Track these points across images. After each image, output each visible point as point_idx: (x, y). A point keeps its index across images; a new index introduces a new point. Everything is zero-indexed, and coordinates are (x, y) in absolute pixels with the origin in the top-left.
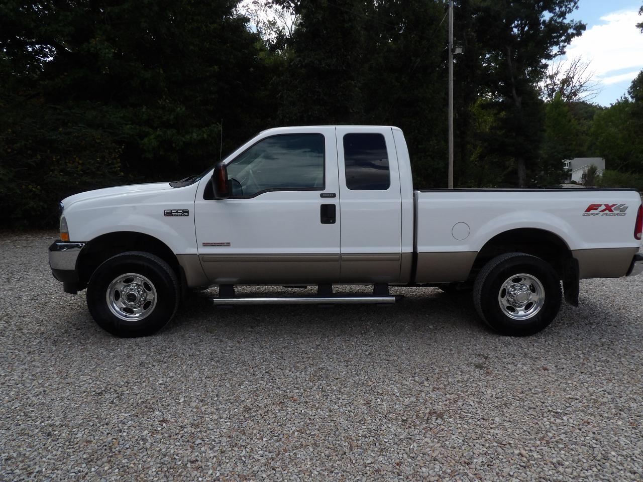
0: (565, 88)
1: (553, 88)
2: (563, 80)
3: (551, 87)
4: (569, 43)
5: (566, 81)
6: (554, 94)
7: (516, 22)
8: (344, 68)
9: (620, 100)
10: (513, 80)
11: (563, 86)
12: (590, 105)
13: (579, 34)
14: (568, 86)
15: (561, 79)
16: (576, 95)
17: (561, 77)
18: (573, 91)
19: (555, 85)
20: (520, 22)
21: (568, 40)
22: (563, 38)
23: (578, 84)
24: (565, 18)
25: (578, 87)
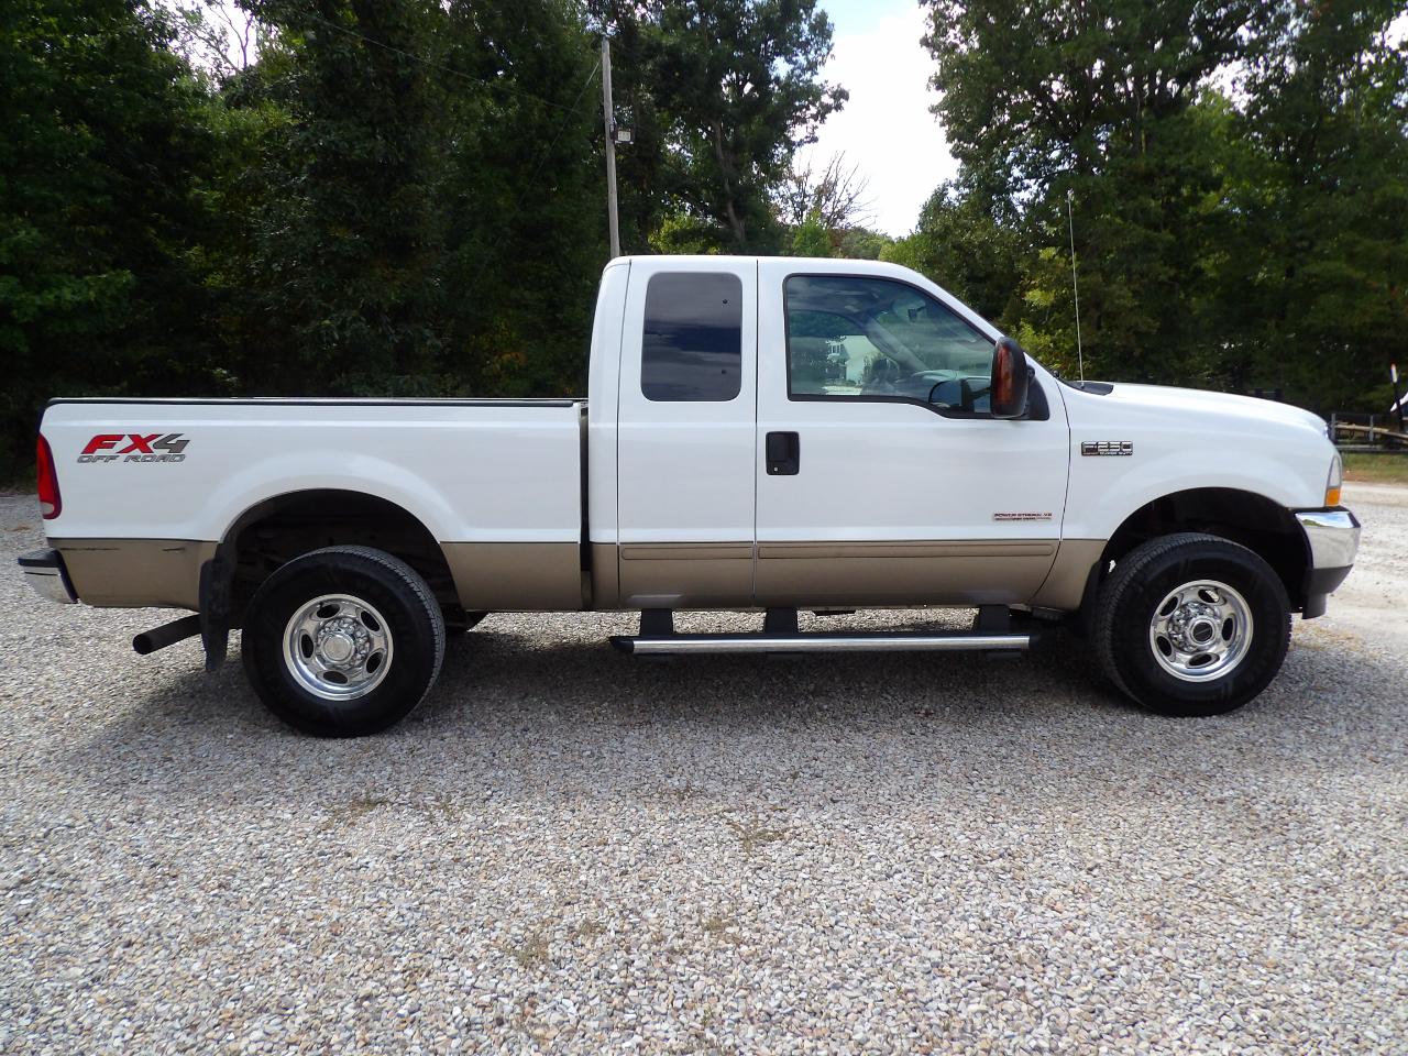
0: (823, 203)
1: (803, 202)
2: (819, 187)
3: (799, 199)
4: (822, 121)
5: (825, 191)
6: (805, 213)
7: (728, 77)
8: (402, 159)
9: (914, 231)
10: (727, 187)
11: (820, 199)
12: (873, 236)
13: (838, 107)
14: (828, 200)
15: (816, 186)
16: (842, 218)
17: (815, 181)
18: (836, 210)
19: (805, 196)
20: (734, 75)
21: (821, 115)
22: (813, 110)
23: (844, 197)
24: (816, 74)
25: (845, 203)
